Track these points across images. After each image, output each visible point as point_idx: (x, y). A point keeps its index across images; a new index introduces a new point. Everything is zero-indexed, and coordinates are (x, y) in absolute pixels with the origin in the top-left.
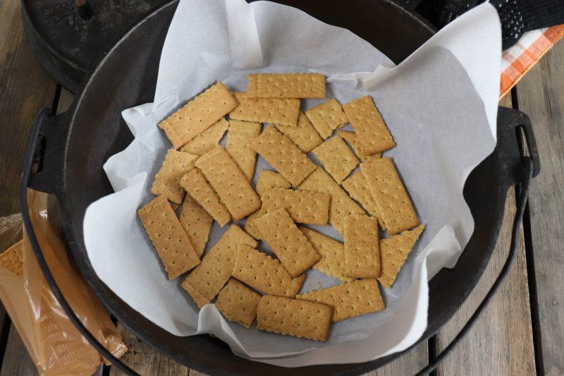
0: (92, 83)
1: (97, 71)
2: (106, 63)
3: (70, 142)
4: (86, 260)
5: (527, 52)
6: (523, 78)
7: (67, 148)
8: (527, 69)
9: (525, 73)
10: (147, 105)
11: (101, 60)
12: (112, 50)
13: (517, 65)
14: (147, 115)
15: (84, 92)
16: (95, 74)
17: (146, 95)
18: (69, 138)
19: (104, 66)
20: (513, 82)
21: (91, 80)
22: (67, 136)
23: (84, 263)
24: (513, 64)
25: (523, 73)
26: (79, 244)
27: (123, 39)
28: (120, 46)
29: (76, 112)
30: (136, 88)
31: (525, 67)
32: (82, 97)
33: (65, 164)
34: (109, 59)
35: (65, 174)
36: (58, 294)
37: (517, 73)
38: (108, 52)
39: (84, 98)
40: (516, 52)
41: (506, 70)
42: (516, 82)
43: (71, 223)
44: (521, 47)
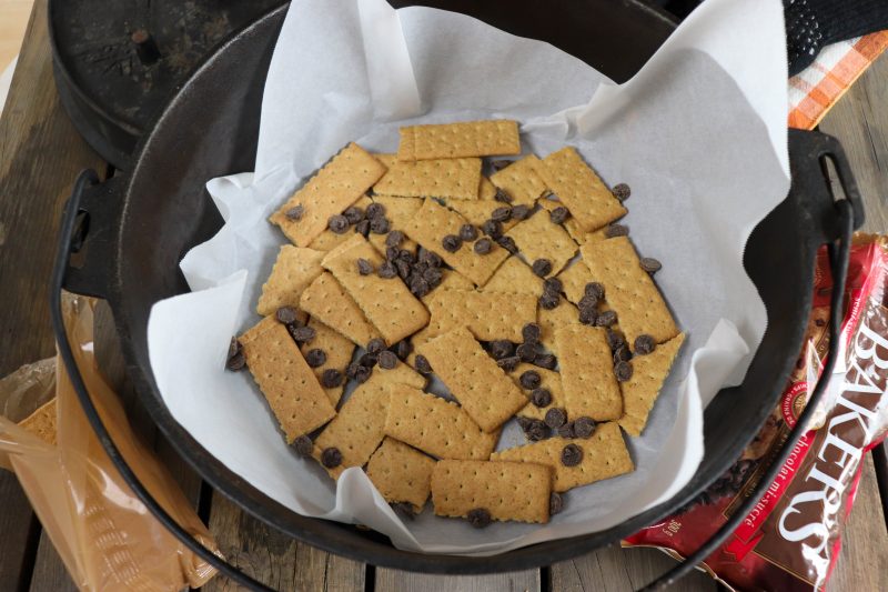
0: (160, 132)
1: (166, 113)
2: (179, 104)
3: (126, 220)
4: (154, 393)
5: (831, 75)
6: (828, 114)
7: (121, 227)
8: (833, 100)
9: (830, 107)
10: (245, 176)
11: (172, 97)
12: (189, 82)
13: (816, 95)
14: (244, 187)
15: (147, 145)
16: (163, 118)
17: (243, 160)
18: (124, 212)
19: (176, 106)
20: (813, 122)
21: (157, 127)
22: (122, 210)
23: (152, 396)
24: (810, 95)
25: (827, 106)
26: (143, 369)
27: (205, 66)
28: (200, 77)
29: (135, 174)
30: (227, 147)
31: (830, 97)
32: (144, 153)
33: (120, 250)
34: (185, 97)
35: (119, 266)
36: (111, 451)
37: (818, 107)
38: (182, 86)
39: (147, 154)
40: (812, 76)
41: (800, 104)
42: (818, 121)
43: (129, 337)
44: (822, 69)
